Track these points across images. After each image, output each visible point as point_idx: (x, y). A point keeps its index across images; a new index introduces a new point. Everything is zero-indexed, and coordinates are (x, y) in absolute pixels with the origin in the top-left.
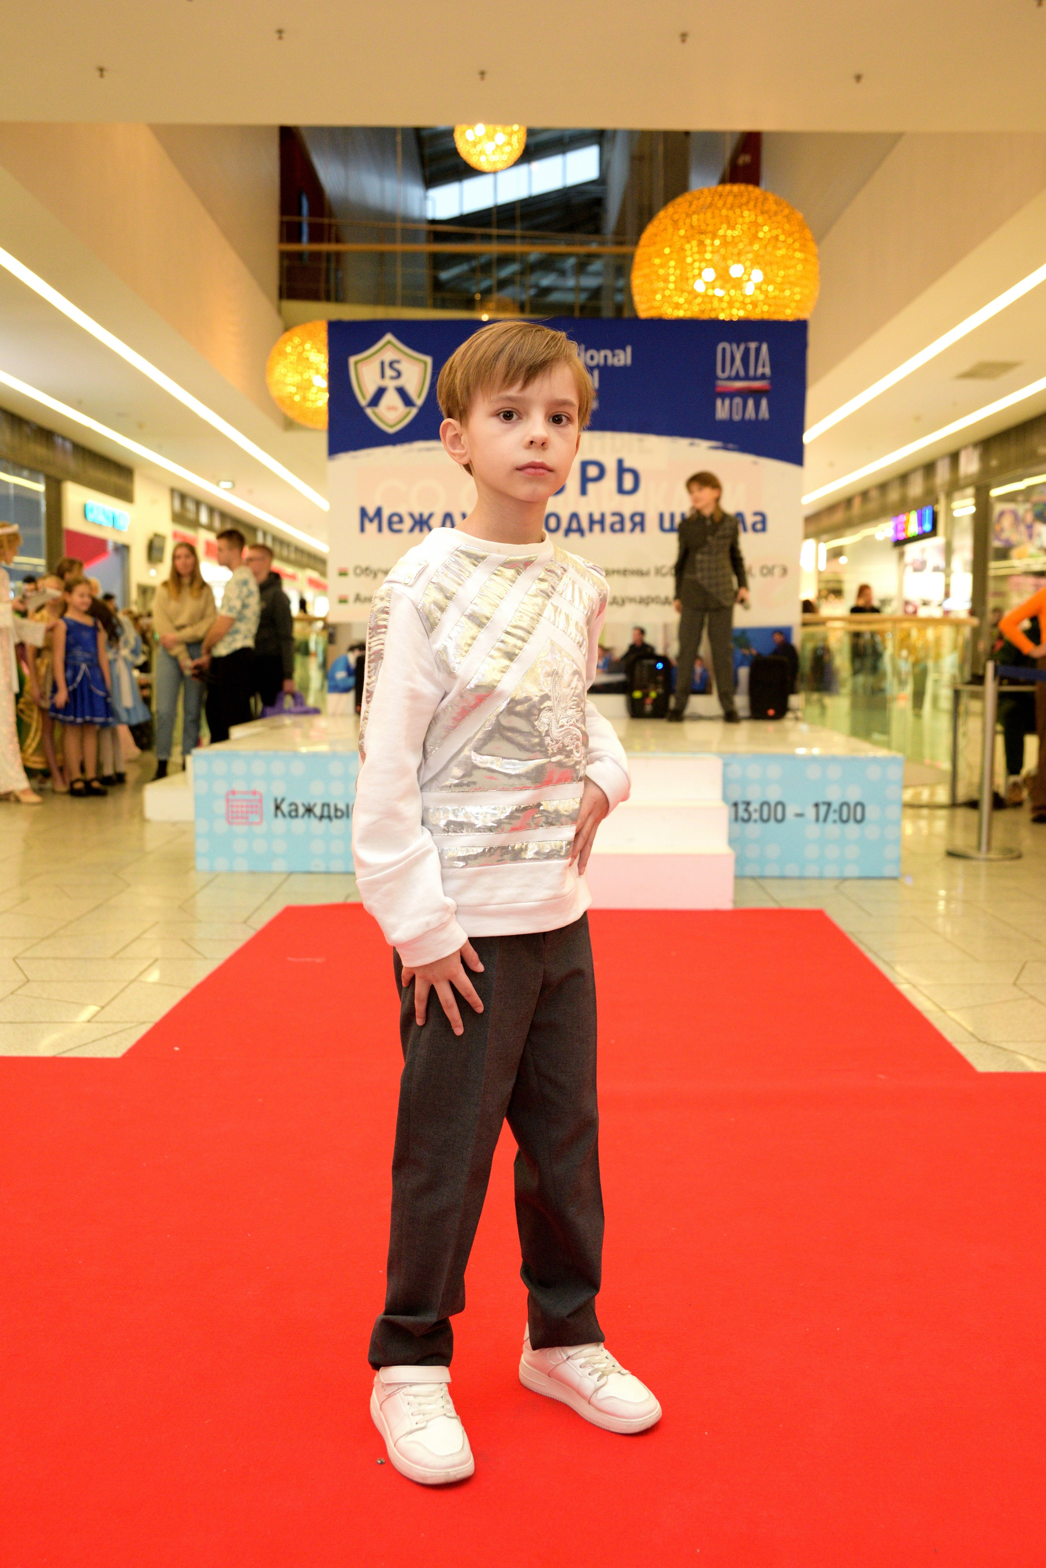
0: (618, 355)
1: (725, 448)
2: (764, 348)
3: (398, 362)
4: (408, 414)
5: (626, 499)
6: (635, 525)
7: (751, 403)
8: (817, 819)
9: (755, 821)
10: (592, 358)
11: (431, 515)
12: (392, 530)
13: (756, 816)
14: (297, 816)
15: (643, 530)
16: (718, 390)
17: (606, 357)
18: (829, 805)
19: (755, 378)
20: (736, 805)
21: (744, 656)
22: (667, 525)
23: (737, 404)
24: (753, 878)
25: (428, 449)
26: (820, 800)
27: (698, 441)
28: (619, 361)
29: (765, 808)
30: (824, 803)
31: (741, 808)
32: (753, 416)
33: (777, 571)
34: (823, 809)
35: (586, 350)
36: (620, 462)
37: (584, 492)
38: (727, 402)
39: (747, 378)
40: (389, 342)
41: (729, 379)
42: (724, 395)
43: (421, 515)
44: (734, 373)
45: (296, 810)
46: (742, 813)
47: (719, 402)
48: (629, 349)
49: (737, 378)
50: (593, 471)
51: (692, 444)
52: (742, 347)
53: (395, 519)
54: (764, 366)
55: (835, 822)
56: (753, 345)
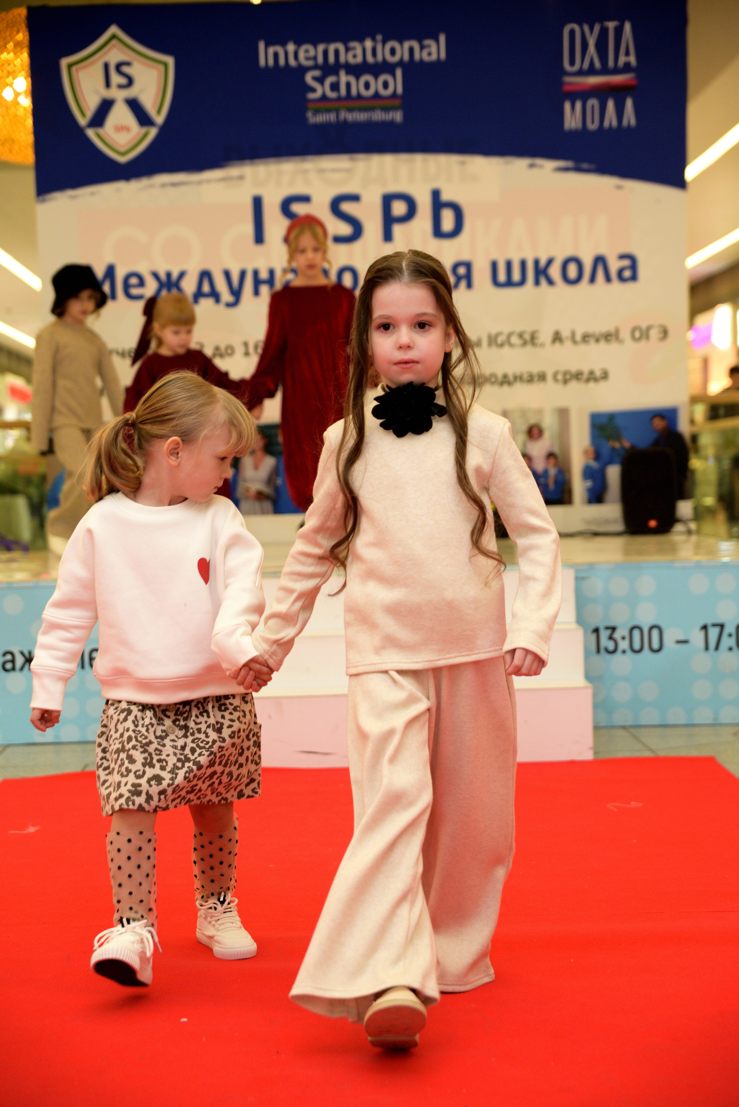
0: (429, 46)
1: (578, 169)
2: (628, 27)
3: (128, 64)
4: (145, 135)
5: (446, 244)
6: (459, 279)
7: (611, 105)
8: (707, 648)
9: (624, 652)
10: (393, 52)
11: (182, 275)
12: (129, 296)
13: (624, 645)
14: (13, 669)
15: (469, 285)
16: (567, 88)
17: (411, 50)
18: (722, 626)
19: (616, 71)
20: (596, 631)
21: (613, 449)
22: (502, 277)
23: (593, 107)
24: (624, 727)
25: (174, 185)
26: (709, 621)
27: (539, 161)
28: (429, 54)
29: (636, 633)
30: (714, 625)
31: (604, 635)
32: (615, 123)
33: (654, 334)
34: (713, 633)
35: (384, 42)
36: (436, 194)
37: (388, 236)
38: (578, 105)
39: (605, 71)
40: (114, 37)
41: (580, 73)
42: (573, 96)
43: (169, 275)
44: (586, 65)
45: (13, 661)
46: (605, 642)
47: (567, 106)
48: (442, 38)
49: (592, 71)
50: (399, 208)
51: (532, 166)
52: (597, 28)
53: (134, 281)
54: (627, 54)
55: (730, 649)
56: (611, 25)
